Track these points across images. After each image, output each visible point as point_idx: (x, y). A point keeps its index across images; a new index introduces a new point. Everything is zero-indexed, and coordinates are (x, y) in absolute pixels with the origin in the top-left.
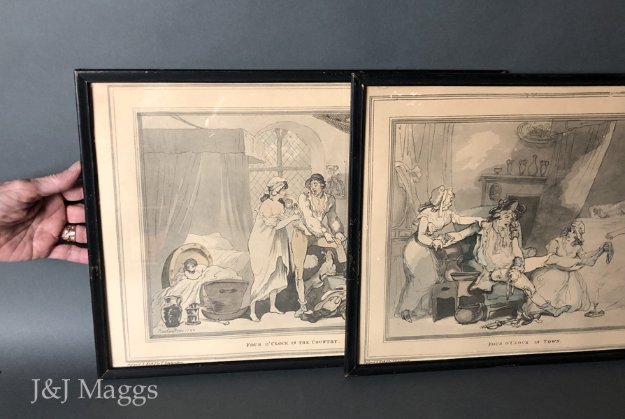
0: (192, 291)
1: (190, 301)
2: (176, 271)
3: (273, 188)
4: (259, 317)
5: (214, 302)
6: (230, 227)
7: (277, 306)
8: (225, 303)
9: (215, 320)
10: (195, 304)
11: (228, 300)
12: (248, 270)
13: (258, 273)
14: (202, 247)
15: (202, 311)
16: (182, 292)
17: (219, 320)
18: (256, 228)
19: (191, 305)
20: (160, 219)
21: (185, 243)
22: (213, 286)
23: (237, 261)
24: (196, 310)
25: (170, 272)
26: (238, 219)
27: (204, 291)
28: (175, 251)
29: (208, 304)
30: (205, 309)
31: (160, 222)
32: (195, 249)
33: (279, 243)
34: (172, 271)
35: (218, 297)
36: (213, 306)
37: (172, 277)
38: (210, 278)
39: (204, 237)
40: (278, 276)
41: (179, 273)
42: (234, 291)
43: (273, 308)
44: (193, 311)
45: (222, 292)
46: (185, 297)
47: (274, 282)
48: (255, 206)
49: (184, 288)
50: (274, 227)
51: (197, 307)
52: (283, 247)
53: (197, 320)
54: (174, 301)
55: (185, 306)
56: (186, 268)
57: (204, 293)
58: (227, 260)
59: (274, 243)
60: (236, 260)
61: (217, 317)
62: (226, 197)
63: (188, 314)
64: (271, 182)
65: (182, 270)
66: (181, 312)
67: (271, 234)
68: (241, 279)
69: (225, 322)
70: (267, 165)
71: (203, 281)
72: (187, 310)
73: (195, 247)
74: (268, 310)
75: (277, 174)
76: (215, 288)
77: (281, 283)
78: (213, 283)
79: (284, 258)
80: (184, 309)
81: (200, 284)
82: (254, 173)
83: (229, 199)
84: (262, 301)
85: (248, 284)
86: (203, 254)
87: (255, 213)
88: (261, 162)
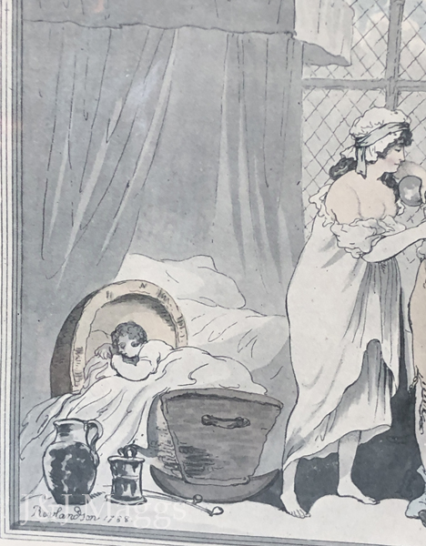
0: (129, 412)
1: (120, 440)
2: (90, 353)
3: (369, 141)
4: (306, 504)
5: (186, 449)
6: (241, 244)
7: (356, 478)
8: (215, 454)
9: (184, 498)
10: (135, 448)
11: (224, 446)
12: (281, 368)
13: (308, 381)
14: (161, 294)
15: (152, 468)
16: (101, 412)
17: (196, 500)
18: (313, 255)
19: (123, 450)
20: (56, 206)
21: (118, 279)
22: (184, 403)
23: (254, 340)
24: (135, 465)
25: (74, 354)
26: (263, 221)
27: (159, 413)
28: (90, 296)
29: (169, 452)
30: (159, 465)
31: (55, 213)
32: (142, 298)
33: (373, 301)
34: (79, 351)
35: (195, 436)
36: (182, 458)
37: (77, 366)
38: (176, 382)
39: (168, 266)
40: (364, 396)
41: (97, 359)
42: (239, 423)
43: (346, 484)
44: (129, 468)
45: (209, 422)
46: (108, 424)
47: (354, 409)
48: (312, 188)
49: (108, 400)
50: (362, 255)
51: (139, 456)
52: (386, 315)
53: (137, 494)
54: (78, 435)
55: (107, 450)
56: (116, 348)
57: (160, 420)
58: (226, 336)
59: (361, 300)
60: (251, 339)
61: (189, 492)
62: (233, 159)
63: (114, 472)
64: (363, 123)
65: (105, 351)
66: (95, 467)
67: (354, 272)
68: (261, 391)
69: (210, 506)
70: (357, 73)
71: (159, 389)
72: (112, 463)
73: (142, 291)
74: (331, 488)
75: (381, 100)
76: (191, 411)
77: (374, 415)
78: (186, 395)
79: (385, 346)
80: (103, 460)
81: (149, 396)
82: (318, 94)
83: (242, 165)
84: (316, 460)
85: (280, 408)
86: (163, 312)
87: (311, 211)
88: (340, 61)
